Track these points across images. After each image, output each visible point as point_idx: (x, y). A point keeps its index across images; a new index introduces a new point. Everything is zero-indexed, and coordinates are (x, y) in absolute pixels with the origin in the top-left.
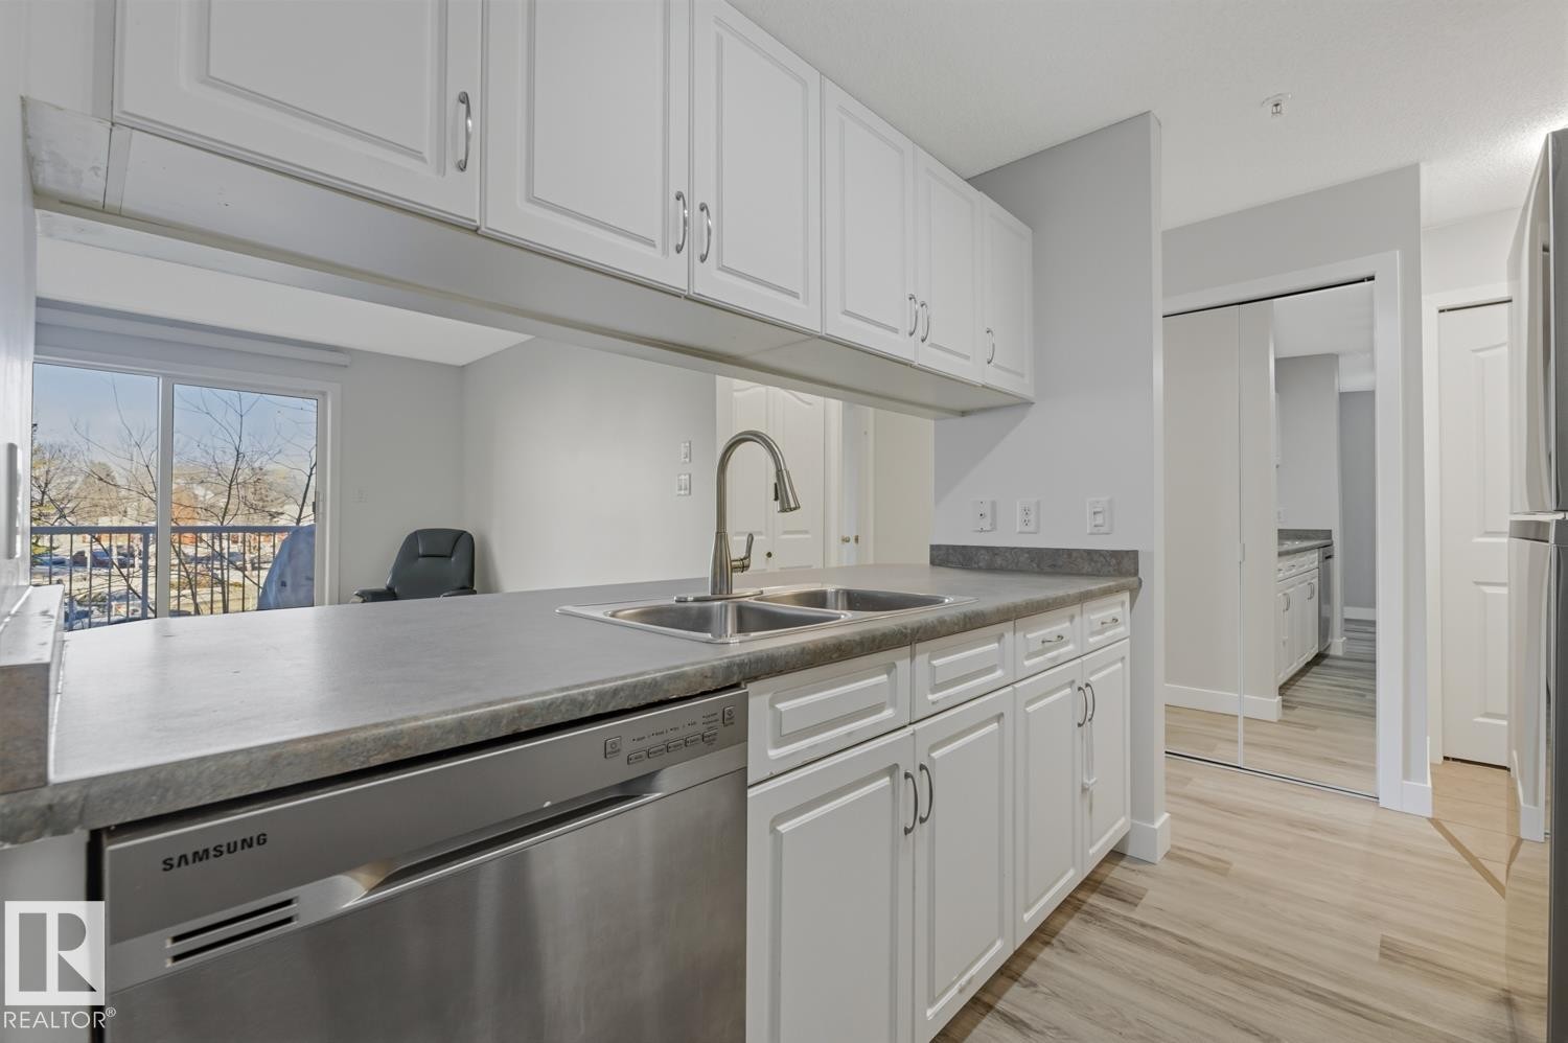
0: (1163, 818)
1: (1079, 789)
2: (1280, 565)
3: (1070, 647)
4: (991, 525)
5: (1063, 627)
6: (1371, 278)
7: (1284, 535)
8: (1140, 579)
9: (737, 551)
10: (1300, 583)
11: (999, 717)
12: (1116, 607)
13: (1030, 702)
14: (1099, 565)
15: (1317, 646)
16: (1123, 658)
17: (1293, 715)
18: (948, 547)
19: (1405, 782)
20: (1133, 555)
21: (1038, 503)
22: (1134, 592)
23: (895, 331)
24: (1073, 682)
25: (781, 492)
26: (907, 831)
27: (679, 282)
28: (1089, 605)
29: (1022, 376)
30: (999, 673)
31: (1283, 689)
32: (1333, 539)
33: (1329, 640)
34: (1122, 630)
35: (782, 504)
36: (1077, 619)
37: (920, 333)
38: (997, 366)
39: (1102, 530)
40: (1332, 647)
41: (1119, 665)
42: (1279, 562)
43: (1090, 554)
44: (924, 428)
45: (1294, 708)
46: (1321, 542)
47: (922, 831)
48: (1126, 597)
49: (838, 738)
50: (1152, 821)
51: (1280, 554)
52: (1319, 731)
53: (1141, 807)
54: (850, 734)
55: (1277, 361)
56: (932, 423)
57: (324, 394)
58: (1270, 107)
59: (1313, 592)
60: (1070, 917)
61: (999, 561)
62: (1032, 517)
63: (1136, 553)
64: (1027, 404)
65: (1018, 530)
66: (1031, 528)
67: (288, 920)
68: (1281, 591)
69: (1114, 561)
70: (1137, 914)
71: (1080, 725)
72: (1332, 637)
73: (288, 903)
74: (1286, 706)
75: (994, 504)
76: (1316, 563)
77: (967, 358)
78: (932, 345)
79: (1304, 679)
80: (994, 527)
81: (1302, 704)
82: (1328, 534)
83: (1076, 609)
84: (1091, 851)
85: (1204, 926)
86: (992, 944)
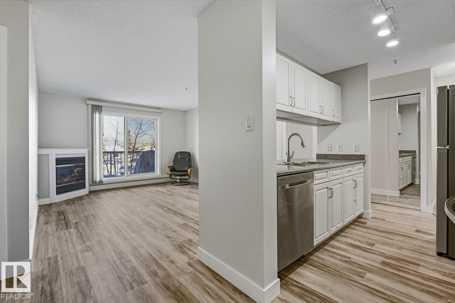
0: (370, 210)
1: (354, 201)
2: (399, 159)
3: (352, 173)
4: (331, 149)
5: (351, 169)
6: (420, 93)
7: (401, 152)
8: (366, 161)
9: (291, 154)
10: (406, 164)
11: (341, 183)
12: (361, 166)
13: (346, 182)
14: (356, 158)
15: (411, 181)
16: (362, 177)
17: (402, 196)
18: (321, 154)
19: (427, 206)
20: (364, 156)
21: (342, 145)
22: (364, 163)
23: (318, 113)
24: (353, 179)
25: (302, 144)
26: (329, 198)
27: (290, 111)
28: (355, 165)
29: (339, 118)
30: (341, 176)
31: (401, 190)
32: (416, 153)
33: (415, 180)
34: (362, 171)
35: (303, 146)
36: (354, 168)
37: (322, 113)
38: (335, 117)
39: (357, 150)
40: (416, 182)
41: (361, 178)
42: (399, 158)
43: (354, 155)
44: (315, 128)
45: (403, 195)
46: (412, 153)
47: (331, 198)
48: (363, 164)
49: (321, 181)
50: (368, 210)
51: (400, 157)
52: (409, 199)
53: (365, 207)
54: (323, 181)
55: (399, 106)
56: (316, 127)
57: (157, 119)
58: (394, 62)
59: (410, 167)
60: (352, 225)
61: (333, 157)
62: (341, 148)
63: (364, 155)
64: (339, 124)
65: (337, 150)
66: (341, 150)
67: (285, 188)
68: (400, 166)
69: (360, 157)
70: (366, 225)
71: (354, 188)
72: (416, 179)
73: (285, 186)
74: (401, 194)
75: (331, 145)
76: (411, 159)
77: (329, 116)
78: (324, 115)
79: (407, 189)
80: (331, 150)
81: (405, 194)
82: (415, 152)
83: (353, 166)
84: (356, 213)
85: (379, 227)
86: (340, 223)
